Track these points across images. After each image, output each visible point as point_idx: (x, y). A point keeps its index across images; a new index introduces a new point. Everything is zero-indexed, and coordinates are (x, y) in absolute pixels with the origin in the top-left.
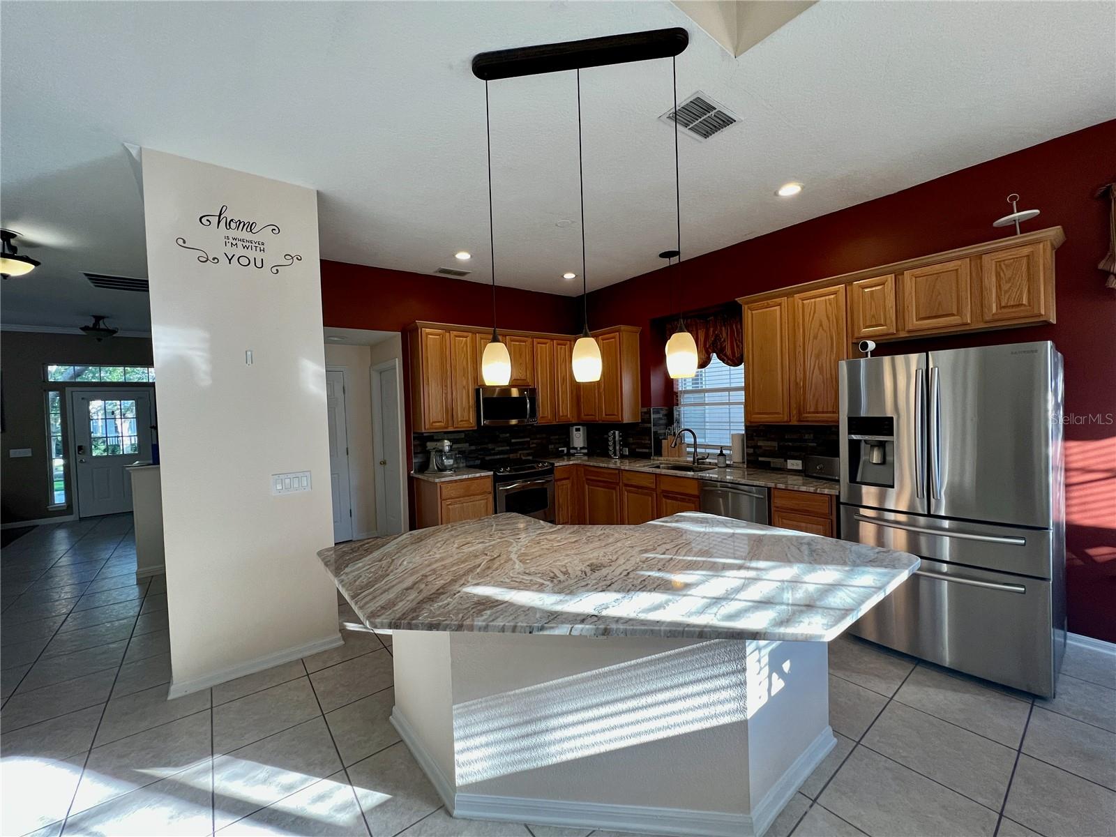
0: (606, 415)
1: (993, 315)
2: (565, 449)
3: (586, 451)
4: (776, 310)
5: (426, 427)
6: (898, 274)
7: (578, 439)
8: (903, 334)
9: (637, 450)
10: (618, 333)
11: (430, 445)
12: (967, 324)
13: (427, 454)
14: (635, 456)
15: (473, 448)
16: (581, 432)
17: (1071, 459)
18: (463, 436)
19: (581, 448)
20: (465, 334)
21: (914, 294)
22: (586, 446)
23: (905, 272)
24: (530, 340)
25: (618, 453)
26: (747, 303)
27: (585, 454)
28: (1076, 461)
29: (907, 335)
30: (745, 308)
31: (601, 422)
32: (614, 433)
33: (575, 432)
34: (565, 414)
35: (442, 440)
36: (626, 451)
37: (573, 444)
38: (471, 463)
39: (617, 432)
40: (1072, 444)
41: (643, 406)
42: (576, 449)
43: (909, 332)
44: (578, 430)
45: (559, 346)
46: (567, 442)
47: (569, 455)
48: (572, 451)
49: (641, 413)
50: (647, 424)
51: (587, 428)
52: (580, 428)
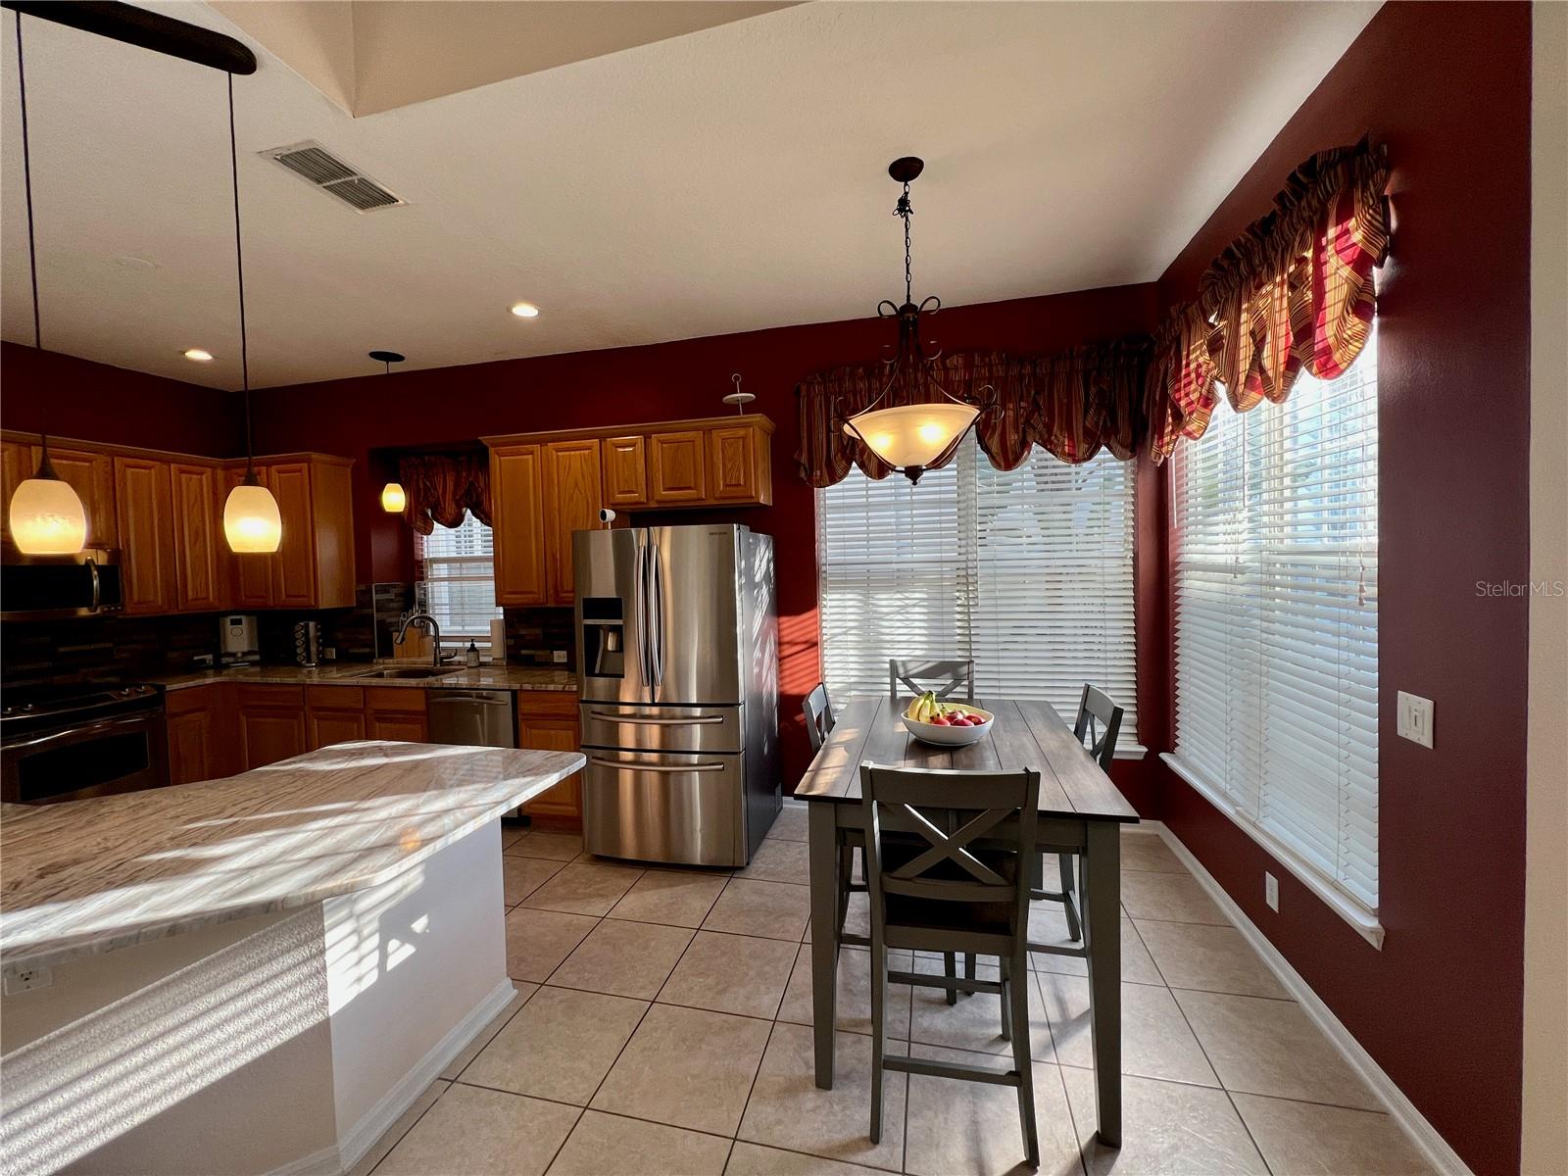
0: (287, 596)
1: (721, 492)
2: (209, 657)
3: (257, 658)
4: (527, 460)
6: (647, 437)
7: (238, 638)
8: (653, 505)
9: (351, 651)
10: (306, 465)
12: (701, 499)
14: (346, 660)
16: (244, 625)
17: (784, 633)
19: (245, 654)
21: (660, 459)
22: (255, 649)
23: (653, 436)
25: (314, 657)
26: (494, 445)
27: (253, 664)
28: (788, 635)
29: (656, 506)
30: (492, 450)
31: (278, 608)
32: (307, 626)
33: (229, 626)
34: (203, 595)
36: (332, 653)
37: (226, 648)
39: (312, 624)
40: (784, 619)
41: (359, 582)
42: (234, 655)
43: (658, 502)
44: (238, 622)
45: (184, 477)
46: (214, 645)
47: (219, 667)
48: (225, 660)
49: (356, 591)
50: (366, 611)
51: (254, 618)
52: (244, 618)
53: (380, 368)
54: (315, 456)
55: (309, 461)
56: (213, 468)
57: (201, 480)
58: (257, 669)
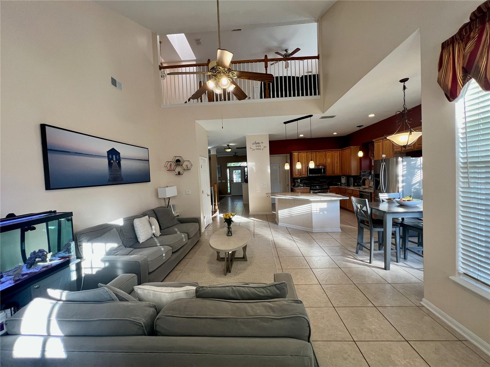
0: (348, 173)
2: (340, 183)
3: (346, 184)
5: (294, 176)
7: (343, 180)
9: (359, 184)
11: (296, 180)
13: (295, 183)
14: (357, 186)
15: (308, 182)
18: (305, 178)
19: (344, 183)
20: (304, 153)
22: (346, 182)
24: (324, 152)
25: (352, 185)
27: (345, 185)
31: (348, 175)
32: (351, 179)
33: (342, 178)
34: (337, 172)
35: (298, 179)
36: (356, 184)
38: (308, 186)
41: (360, 170)
42: (343, 183)
45: (335, 153)
46: (340, 181)
48: (342, 184)
49: (359, 172)
50: (360, 176)
51: (346, 177)
52: (344, 177)
53: (359, 129)
54: (351, 147)
55: (350, 148)
56: (339, 151)
57: (337, 153)
58: (346, 186)
